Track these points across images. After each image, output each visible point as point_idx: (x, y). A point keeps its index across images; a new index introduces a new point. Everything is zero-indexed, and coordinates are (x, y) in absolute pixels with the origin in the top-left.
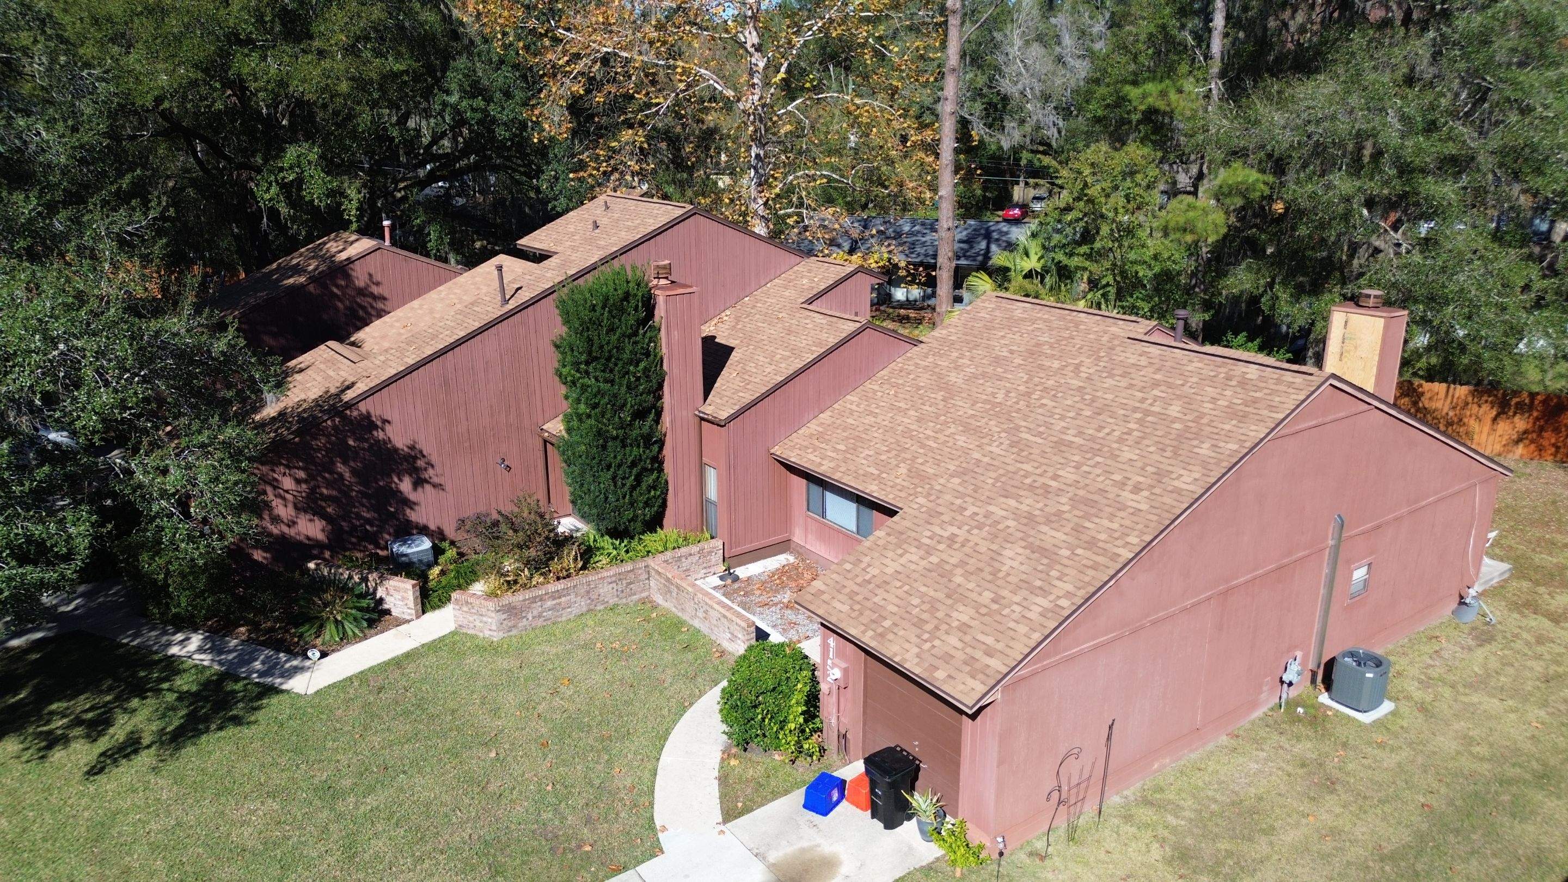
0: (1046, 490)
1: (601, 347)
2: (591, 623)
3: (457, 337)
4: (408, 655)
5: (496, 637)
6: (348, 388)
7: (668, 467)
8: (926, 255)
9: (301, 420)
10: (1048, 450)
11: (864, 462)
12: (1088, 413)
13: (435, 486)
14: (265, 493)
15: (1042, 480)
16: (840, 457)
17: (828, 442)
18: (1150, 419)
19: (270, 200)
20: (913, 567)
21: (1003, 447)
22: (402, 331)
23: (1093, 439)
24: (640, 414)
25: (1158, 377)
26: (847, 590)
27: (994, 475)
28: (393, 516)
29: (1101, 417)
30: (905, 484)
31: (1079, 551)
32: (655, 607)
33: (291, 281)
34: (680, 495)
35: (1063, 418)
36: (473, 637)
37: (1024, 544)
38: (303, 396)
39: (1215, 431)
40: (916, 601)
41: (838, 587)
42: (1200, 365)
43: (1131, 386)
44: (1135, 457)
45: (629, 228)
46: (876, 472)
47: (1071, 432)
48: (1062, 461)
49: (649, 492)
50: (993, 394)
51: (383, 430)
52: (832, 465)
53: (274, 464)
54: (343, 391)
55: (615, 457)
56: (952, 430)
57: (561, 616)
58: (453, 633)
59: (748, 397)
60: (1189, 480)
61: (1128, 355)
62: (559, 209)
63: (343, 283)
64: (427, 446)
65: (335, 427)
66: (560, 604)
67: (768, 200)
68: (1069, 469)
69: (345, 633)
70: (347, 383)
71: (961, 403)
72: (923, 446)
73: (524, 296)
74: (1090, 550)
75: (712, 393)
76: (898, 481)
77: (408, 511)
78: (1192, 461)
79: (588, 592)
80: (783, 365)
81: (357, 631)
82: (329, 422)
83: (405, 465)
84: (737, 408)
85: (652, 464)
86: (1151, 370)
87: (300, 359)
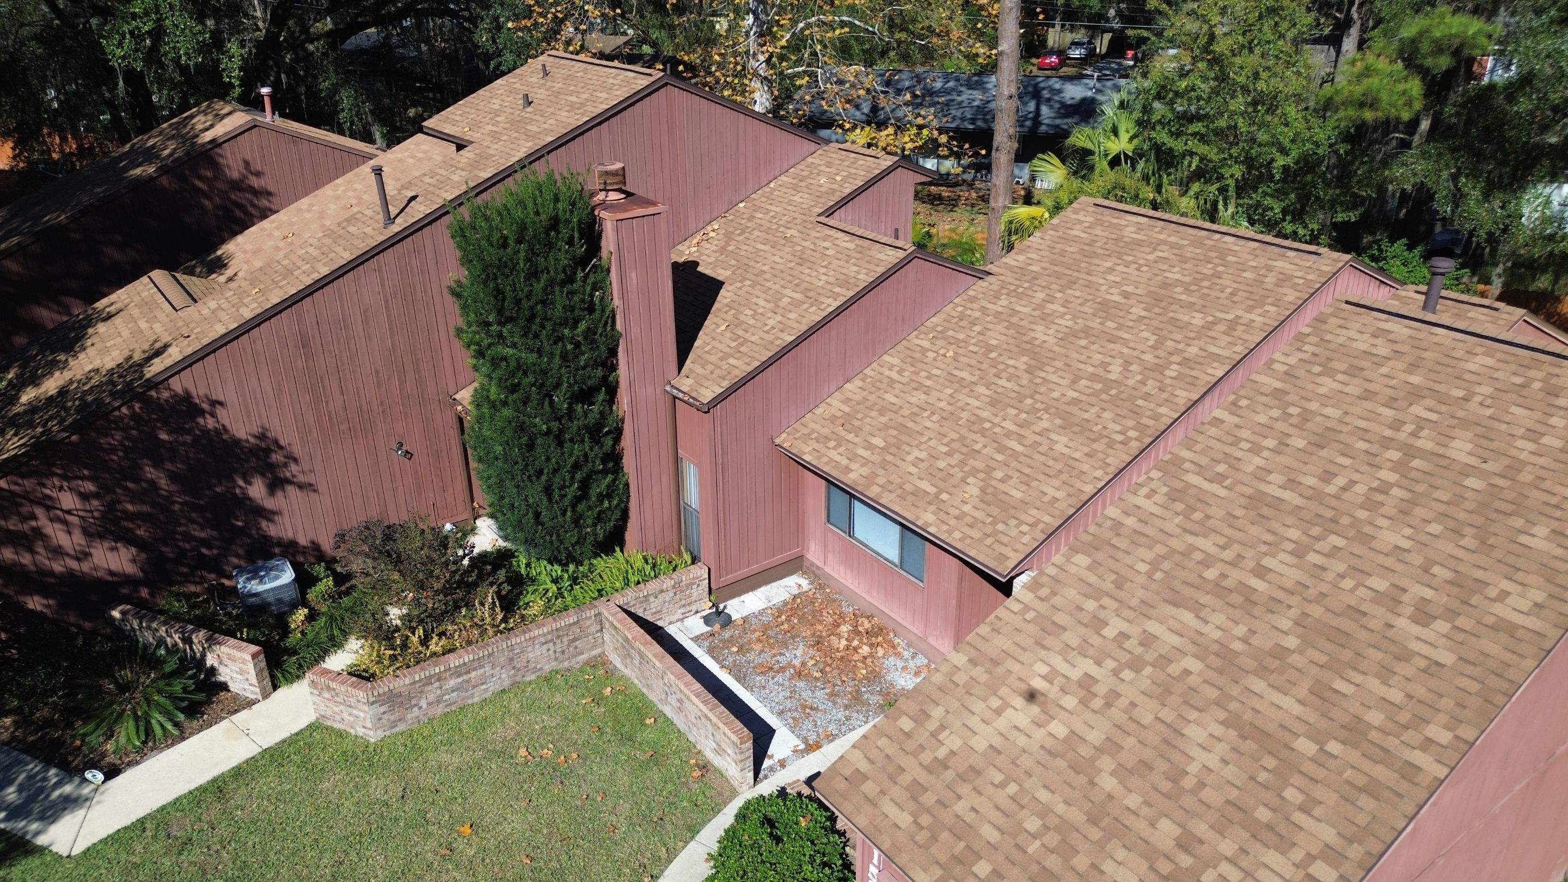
0: (1249, 599)
1: (518, 302)
2: (515, 706)
3: (316, 276)
4: (238, 773)
5: (373, 737)
6: (158, 353)
7: (628, 463)
8: (963, 119)
9: (84, 405)
10: (1239, 512)
11: (913, 470)
12: (1300, 443)
13: (301, 487)
14: (34, 517)
15: (1235, 575)
16: (876, 458)
17: (857, 431)
18: (1416, 463)
19: (124, 58)
20: (1022, 741)
21: (1157, 498)
22: (281, 244)
23: (1316, 496)
24: (585, 396)
25: (1415, 379)
26: (906, 779)
27: (1149, 555)
28: (241, 532)
29: (1324, 453)
30: (979, 515)
31: (1334, 747)
32: (611, 673)
33: (138, 171)
34: (647, 503)
35: (1256, 449)
36: (341, 734)
37: (1222, 715)
38: (97, 363)
39: (1554, 500)
40: (1033, 824)
41: (891, 769)
42: (1490, 361)
43: (1368, 395)
44: (1407, 544)
45: (572, 106)
46: (932, 490)
47: (1276, 478)
48: (1269, 537)
49: (602, 502)
50: (1105, 365)
51: (213, 415)
52: (865, 471)
53: (42, 475)
54: (148, 360)
55: (548, 459)
56: (1045, 424)
57: (472, 696)
58: (313, 727)
59: (742, 367)
60: (1525, 605)
61: (1353, 334)
62: (503, 68)
63: (209, 174)
64: (287, 435)
65: (134, 416)
66: (468, 681)
67: (771, 56)
68: (1282, 556)
69: (149, 732)
70: (158, 345)
71: (1056, 379)
72: (1001, 449)
73: (419, 210)
74: (1355, 746)
75: (691, 356)
76: (966, 508)
77: (264, 524)
78: (1521, 563)
79: (511, 660)
80: (792, 316)
81: (169, 726)
82: (124, 410)
83: (253, 462)
84: (726, 384)
85: (604, 462)
86: (1400, 365)
87: (113, 297)
